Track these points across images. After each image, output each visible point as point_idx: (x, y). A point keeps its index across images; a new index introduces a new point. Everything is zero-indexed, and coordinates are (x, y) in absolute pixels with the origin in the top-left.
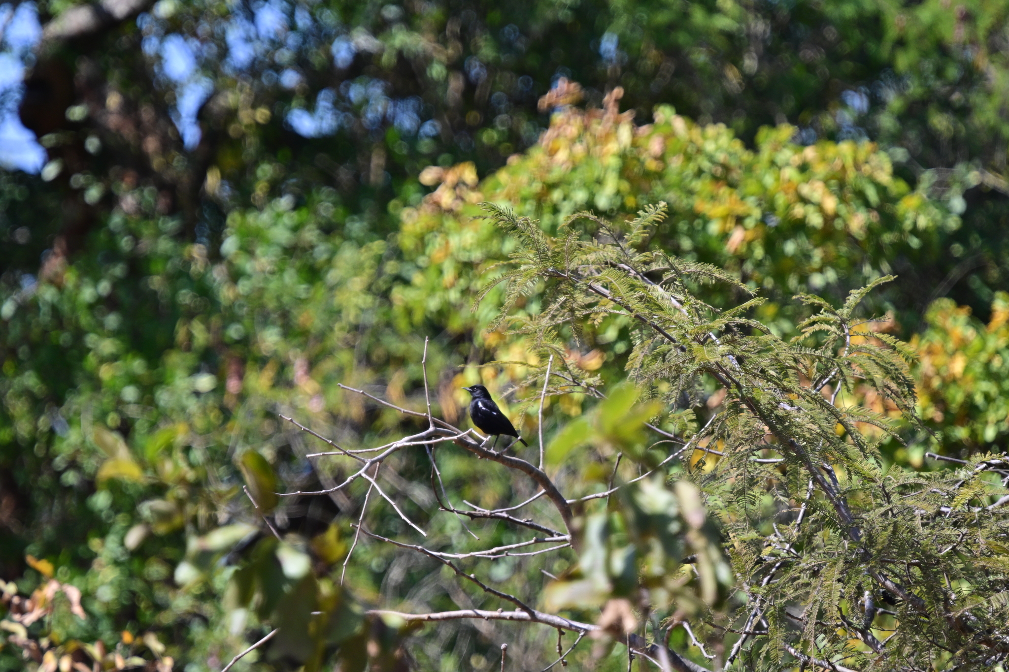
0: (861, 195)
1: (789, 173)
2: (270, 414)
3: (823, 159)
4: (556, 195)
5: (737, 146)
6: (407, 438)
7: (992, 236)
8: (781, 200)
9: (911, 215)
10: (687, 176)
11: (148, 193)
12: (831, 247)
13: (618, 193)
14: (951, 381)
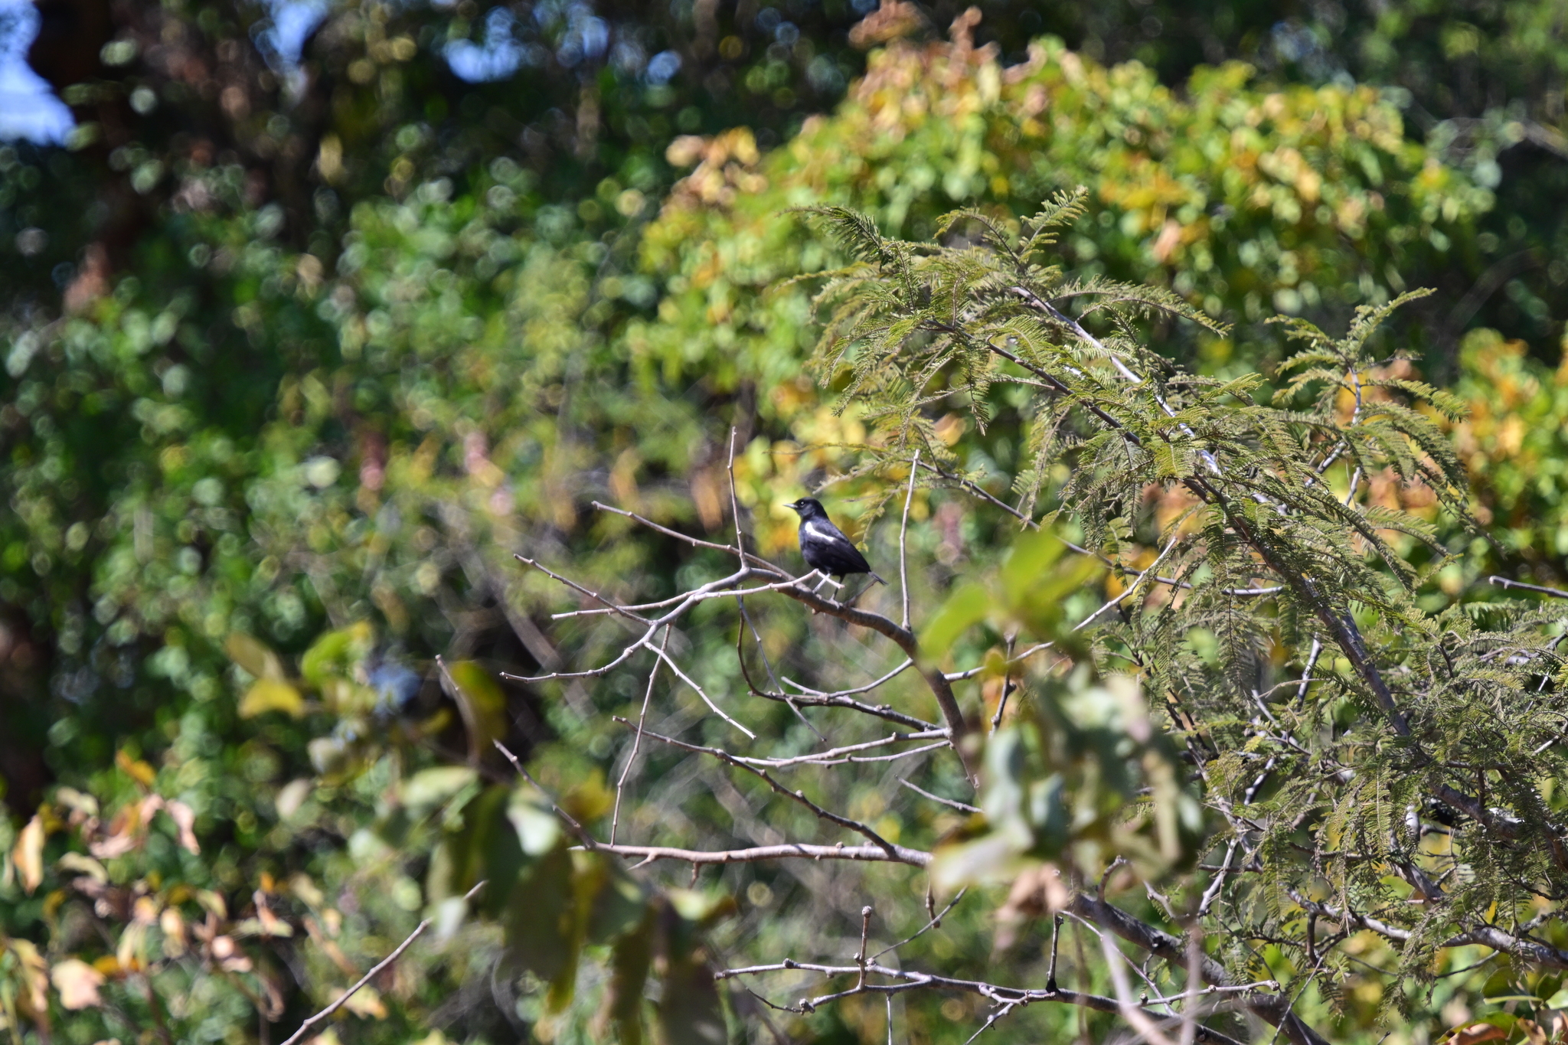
0: (1354, 170)
1: (1246, 138)
2: (430, 518)
3: (1295, 115)
4: (884, 177)
5: (1162, 97)
6: (708, 586)
7: (1542, 220)
8: (1234, 179)
9: (1433, 198)
10: (1085, 144)
11: (230, 176)
12: (1312, 253)
13: (981, 172)
14: (1500, 460)
